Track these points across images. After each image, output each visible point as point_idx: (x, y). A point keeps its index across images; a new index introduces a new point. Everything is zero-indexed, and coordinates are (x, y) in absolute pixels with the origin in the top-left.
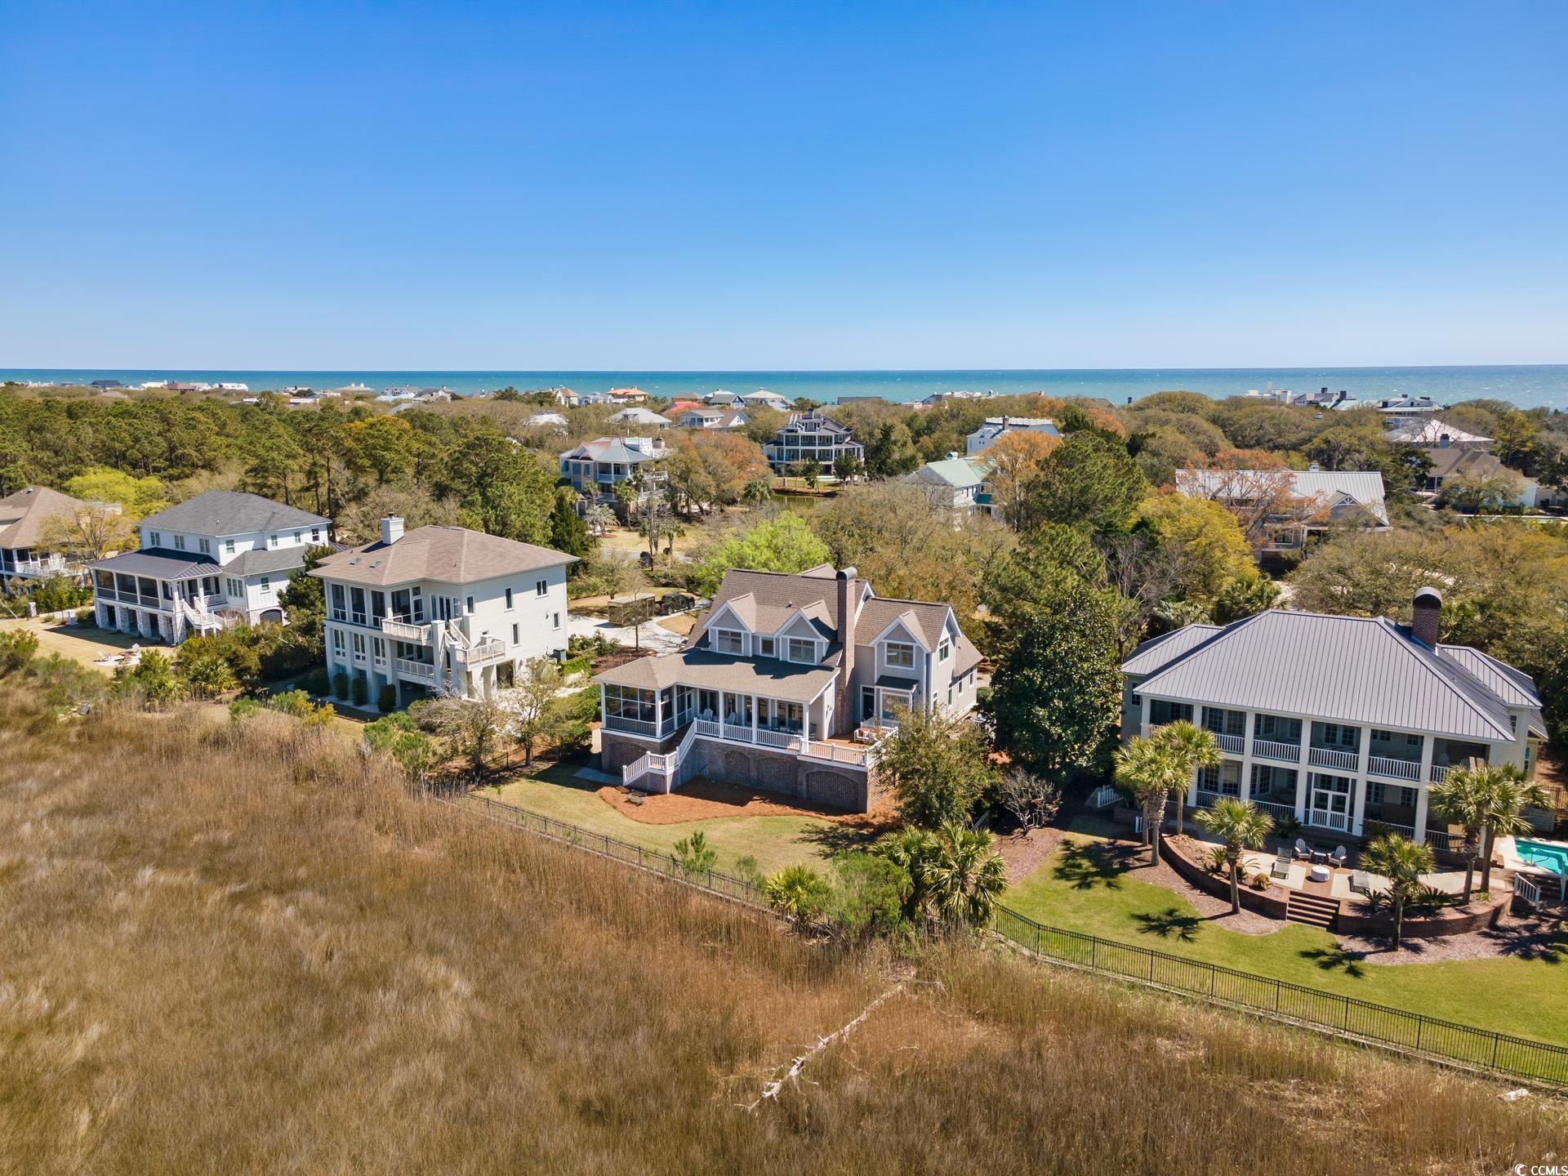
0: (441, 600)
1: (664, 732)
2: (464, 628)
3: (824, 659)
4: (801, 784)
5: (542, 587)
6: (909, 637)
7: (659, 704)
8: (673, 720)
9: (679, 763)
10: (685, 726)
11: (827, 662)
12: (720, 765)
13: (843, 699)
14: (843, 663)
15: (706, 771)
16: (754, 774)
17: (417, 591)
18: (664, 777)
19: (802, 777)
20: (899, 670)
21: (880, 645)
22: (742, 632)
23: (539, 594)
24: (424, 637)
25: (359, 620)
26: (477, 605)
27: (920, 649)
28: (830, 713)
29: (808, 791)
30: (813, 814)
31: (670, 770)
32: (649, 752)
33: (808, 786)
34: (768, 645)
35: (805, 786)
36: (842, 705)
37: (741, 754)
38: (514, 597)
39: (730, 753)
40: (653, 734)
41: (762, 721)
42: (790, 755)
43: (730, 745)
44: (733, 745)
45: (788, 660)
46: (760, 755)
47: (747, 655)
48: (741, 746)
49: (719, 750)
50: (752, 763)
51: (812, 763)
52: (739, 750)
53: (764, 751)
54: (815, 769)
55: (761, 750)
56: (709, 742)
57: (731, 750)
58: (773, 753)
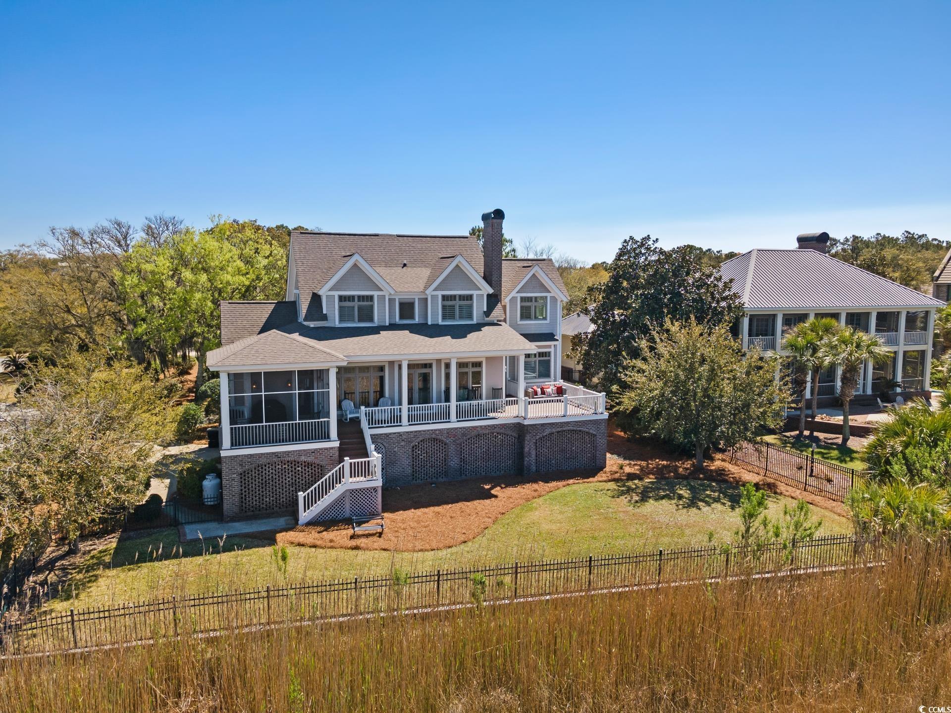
3: (487, 314)
4: (529, 455)
6: (544, 288)
11: (491, 318)
16: (454, 462)
18: (375, 490)
19: (530, 446)
20: (532, 326)
21: (513, 300)
22: (375, 294)
27: (554, 299)
31: (380, 478)
32: (348, 459)
33: (536, 455)
40: (326, 437)
42: (505, 424)
43: (420, 431)
44: (424, 431)
45: (440, 322)
46: (464, 435)
47: (383, 324)
48: (436, 430)
49: (403, 443)
50: (452, 448)
51: (543, 425)
52: (434, 436)
53: (469, 428)
54: (547, 432)
55: (464, 428)
56: (387, 435)
57: (421, 439)
58: (481, 427)
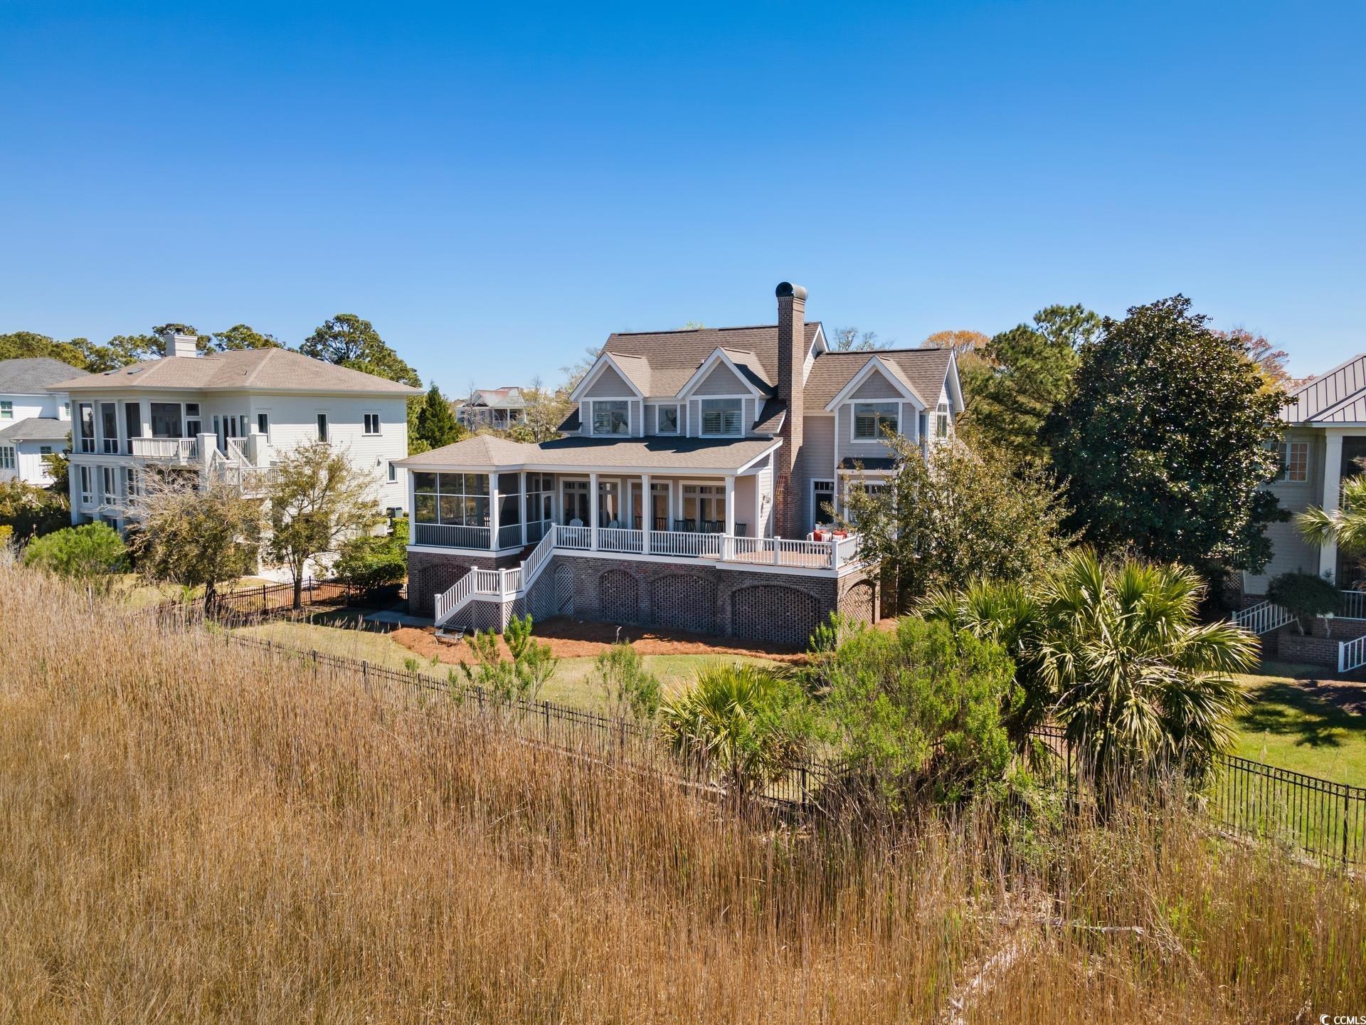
0: (225, 421)
1: (503, 543)
2: (248, 451)
3: (756, 425)
4: (723, 610)
5: (372, 423)
6: (893, 391)
7: (495, 497)
8: (519, 529)
9: (525, 588)
10: (535, 536)
11: (759, 431)
12: (591, 595)
13: (787, 492)
14: (786, 432)
15: (570, 609)
16: (645, 604)
17: (192, 409)
18: (498, 606)
19: (724, 598)
20: (873, 446)
21: (844, 409)
22: (630, 399)
23: (368, 430)
24: (184, 455)
25: (110, 448)
26: (272, 427)
27: (909, 407)
28: (768, 508)
29: (733, 622)
30: (744, 651)
31: (508, 597)
32: (475, 568)
33: (733, 613)
34: (670, 417)
35: (729, 614)
36: (785, 502)
37: (623, 571)
38: (331, 428)
39: (609, 573)
40: (485, 545)
41: (658, 522)
42: (705, 567)
43: (607, 560)
44: (612, 560)
45: (700, 435)
46: (655, 572)
47: (636, 436)
48: (624, 561)
49: (590, 571)
50: (642, 586)
51: (742, 573)
52: (622, 568)
53: (661, 564)
54: (747, 583)
55: (656, 563)
56: (575, 559)
57: (608, 569)
58: (676, 565)
